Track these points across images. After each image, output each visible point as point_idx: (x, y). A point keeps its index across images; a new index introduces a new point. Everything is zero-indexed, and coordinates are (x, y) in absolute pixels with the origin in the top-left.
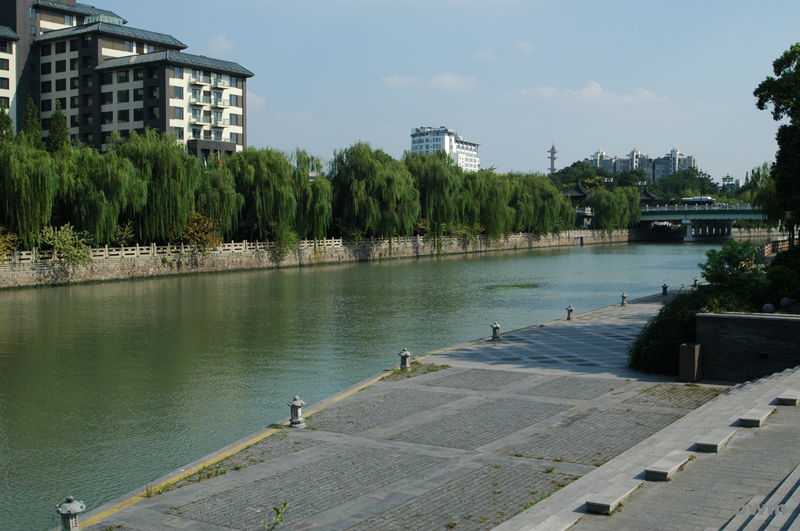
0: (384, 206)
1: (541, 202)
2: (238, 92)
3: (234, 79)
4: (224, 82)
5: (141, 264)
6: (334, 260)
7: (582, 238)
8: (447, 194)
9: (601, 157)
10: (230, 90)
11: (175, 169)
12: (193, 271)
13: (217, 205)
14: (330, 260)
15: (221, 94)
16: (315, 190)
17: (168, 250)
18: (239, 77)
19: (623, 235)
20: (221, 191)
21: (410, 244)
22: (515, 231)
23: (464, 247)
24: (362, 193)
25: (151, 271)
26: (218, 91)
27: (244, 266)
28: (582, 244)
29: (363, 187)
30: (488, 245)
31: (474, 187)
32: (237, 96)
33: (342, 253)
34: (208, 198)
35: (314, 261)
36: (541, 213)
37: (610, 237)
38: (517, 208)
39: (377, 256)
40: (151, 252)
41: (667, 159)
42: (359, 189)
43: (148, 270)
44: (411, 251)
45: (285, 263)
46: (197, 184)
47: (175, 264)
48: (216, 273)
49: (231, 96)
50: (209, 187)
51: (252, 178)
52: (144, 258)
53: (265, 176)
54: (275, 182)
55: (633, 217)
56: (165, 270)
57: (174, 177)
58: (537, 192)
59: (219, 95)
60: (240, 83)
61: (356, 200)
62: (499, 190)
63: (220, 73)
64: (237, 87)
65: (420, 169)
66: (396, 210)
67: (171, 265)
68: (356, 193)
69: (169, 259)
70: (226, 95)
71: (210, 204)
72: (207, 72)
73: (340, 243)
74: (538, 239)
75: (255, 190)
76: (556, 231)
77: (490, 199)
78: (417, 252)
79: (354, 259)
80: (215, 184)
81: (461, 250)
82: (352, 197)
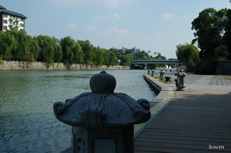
0: (75, 54)
1: (110, 57)
2: (23, 23)
3: (22, 19)
4: (19, 19)
5: (14, 66)
6: (61, 69)
7: (119, 68)
8: (90, 52)
9: (115, 48)
10: (21, 22)
11: (25, 39)
12: (27, 69)
13: (35, 50)
14: (60, 69)
15: (18, 23)
16: (58, 48)
17: (21, 63)
18: (23, 18)
19: (129, 67)
20: (36, 47)
21: (79, 66)
22: (104, 64)
23: (92, 68)
24: (69, 50)
25: (17, 68)
26: (17, 22)
27: (39, 69)
28: (119, 69)
29: (70, 48)
30: (97, 68)
31: (95, 51)
32: (22, 24)
33: (63, 67)
34: (32, 48)
35: (56, 69)
36: (110, 60)
37: (126, 68)
38: (105, 57)
39: (71, 69)
40: (17, 63)
41: (133, 49)
42: (69, 49)
43: (16, 68)
44: (79, 68)
45: (50, 69)
46: (30, 44)
47: (23, 67)
48: (33, 70)
49: (21, 24)
50: (32, 45)
51: (43, 43)
52: (15, 65)
53: (46, 43)
54: (49, 45)
55: (132, 62)
56: (20, 68)
57: (25, 41)
58: (109, 54)
59: (17, 23)
60: (23, 20)
61: (68, 52)
62: (102, 52)
63: (18, 17)
64: (22, 21)
65: (83, 45)
66: (78, 55)
67: (22, 67)
68: (68, 50)
69: (22, 65)
70: (19, 23)
71: (33, 50)
72: (14, 16)
73: (63, 64)
74: (109, 67)
75: (43, 47)
76: (113, 65)
77: (99, 55)
78: (81, 68)
79: (66, 69)
80: (34, 44)
81: (91, 69)
82: (67, 51)
